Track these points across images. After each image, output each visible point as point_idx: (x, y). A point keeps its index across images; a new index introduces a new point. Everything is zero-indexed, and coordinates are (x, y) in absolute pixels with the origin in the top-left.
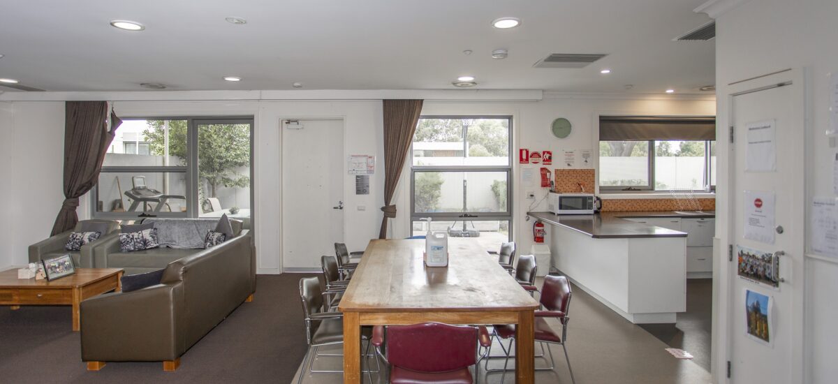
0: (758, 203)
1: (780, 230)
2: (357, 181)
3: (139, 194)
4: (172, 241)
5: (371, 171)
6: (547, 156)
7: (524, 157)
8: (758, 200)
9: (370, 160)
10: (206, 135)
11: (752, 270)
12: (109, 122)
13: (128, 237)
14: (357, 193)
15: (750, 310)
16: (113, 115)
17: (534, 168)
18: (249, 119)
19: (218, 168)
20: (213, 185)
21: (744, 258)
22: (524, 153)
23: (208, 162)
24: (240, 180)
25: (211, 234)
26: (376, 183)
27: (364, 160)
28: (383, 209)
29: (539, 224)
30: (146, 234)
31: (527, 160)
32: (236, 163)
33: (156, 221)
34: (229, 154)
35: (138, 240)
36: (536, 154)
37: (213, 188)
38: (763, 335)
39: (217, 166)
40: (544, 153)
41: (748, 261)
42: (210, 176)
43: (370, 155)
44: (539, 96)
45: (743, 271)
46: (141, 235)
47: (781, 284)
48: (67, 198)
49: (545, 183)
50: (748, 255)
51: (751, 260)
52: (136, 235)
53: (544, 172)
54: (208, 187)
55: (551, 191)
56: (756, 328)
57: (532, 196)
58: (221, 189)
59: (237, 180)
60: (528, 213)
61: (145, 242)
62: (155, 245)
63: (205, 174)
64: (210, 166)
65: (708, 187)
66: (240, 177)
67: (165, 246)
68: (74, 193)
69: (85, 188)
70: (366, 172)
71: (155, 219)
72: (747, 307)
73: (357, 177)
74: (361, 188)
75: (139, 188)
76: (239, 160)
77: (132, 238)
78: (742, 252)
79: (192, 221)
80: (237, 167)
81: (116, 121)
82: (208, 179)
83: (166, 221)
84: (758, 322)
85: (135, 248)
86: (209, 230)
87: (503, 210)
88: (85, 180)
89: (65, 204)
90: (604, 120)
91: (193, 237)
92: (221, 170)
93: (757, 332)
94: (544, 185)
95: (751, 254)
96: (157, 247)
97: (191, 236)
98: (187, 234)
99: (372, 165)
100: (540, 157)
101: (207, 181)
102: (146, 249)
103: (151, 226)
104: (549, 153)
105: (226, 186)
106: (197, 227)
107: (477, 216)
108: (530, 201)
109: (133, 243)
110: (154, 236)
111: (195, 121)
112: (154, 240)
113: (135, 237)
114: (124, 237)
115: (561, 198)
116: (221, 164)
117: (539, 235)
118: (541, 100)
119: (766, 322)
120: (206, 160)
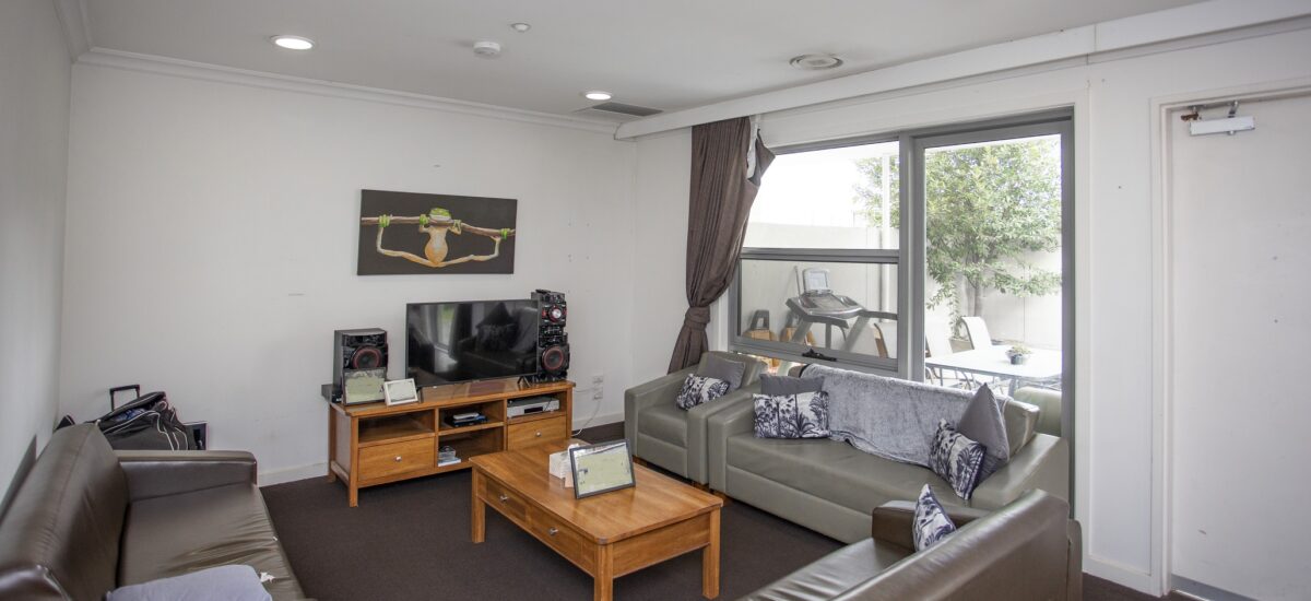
3: (813, 306)
4: (858, 430)
10: (961, 187)
12: (752, 158)
13: (768, 403)
16: (759, 144)
18: (1060, 121)
19: (987, 254)
20: (976, 287)
23: (967, 241)
24: (1034, 280)
25: (947, 433)
30: (805, 402)
32: (1025, 244)
33: (831, 375)
34: (1009, 225)
35: (787, 416)
37: (977, 295)
39: (983, 249)
42: (971, 269)
46: (793, 404)
48: (692, 306)
52: (783, 402)
54: (968, 292)
58: (991, 297)
59: (1027, 280)
61: (800, 422)
62: (821, 433)
63: (959, 266)
64: (969, 249)
66: (1033, 273)
67: (842, 439)
68: (700, 298)
69: (715, 289)
71: (826, 368)
75: (815, 294)
76: (1033, 237)
77: (776, 410)
79: (904, 386)
80: (1027, 251)
81: (765, 157)
82: (966, 274)
83: (849, 377)
85: (779, 433)
86: (944, 422)
88: (713, 273)
89: (688, 315)
91: (904, 429)
92: (991, 258)
96: (825, 437)
97: (899, 426)
98: (890, 419)
101: (965, 278)
102: (801, 437)
103: (816, 385)
105: (1003, 291)
106: (915, 407)
109: (776, 420)
110: (821, 409)
111: (915, 140)
112: (820, 421)
113: (781, 407)
114: (762, 403)
116: (992, 245)
120: (962, 237)
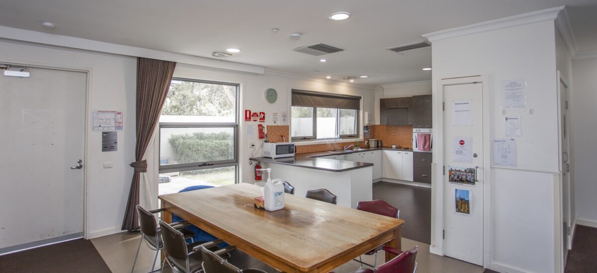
0: (462, 143)
1: (475, 156)
2: (104, 137)
5: (119, 127)
6: (262, 115)
7: (248, 116)
8: (462, 141)
9: (119, 116)
11: (459, 178)
14: (103, 150)
15: (458, 199)
17: (254, 124)
21: (453, 172)
22: (248, 112)
26: (126, 139)
27: (112, 116)
28: (132, 165)
29: (258, 167)
31: (250, 118)
36: (255, 114)
38: (466, 211)
40: (260, 113)
41: (456, 173)
43: (118, 110)
44: (261, 71)
45: (452, 179)
47: (476, 183)
49: (261, 135)
50: (456, 171)
51: (457, 173)
53: (261, 128)
55: (266, 142)
56: (462, 208)
57: (253, 145)
60: (251, 159)
65: (339, 136)
70: (114, 128)
72: (456, 198)
73: (104, 133)
74: (108, 143)
78: (451, 169)
84: (463, 205)
87: (232, 157)
90: (295, 93)
93: (462, 210)
94: (261, 137)
95: (458, 170)
99: (120, 121)
100: (258, 116)
104: (263, 113)
107: (213, 165)
108: (252, 149)
115: (277, 146)
117: (258, 175)
118: (262, 75)
119: (468, 204)
